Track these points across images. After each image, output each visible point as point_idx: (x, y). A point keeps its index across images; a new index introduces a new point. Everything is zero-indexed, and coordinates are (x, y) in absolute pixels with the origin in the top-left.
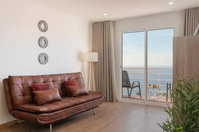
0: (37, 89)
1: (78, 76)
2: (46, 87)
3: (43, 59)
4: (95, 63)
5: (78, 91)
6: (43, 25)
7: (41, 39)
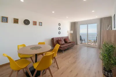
0: (59, 41)
1: (68, 37)
2: (61, 41)
3: (59, 33)
4: (72, 34)
5: (69, 42)
6: (59, 24)
7: (59, 28)
